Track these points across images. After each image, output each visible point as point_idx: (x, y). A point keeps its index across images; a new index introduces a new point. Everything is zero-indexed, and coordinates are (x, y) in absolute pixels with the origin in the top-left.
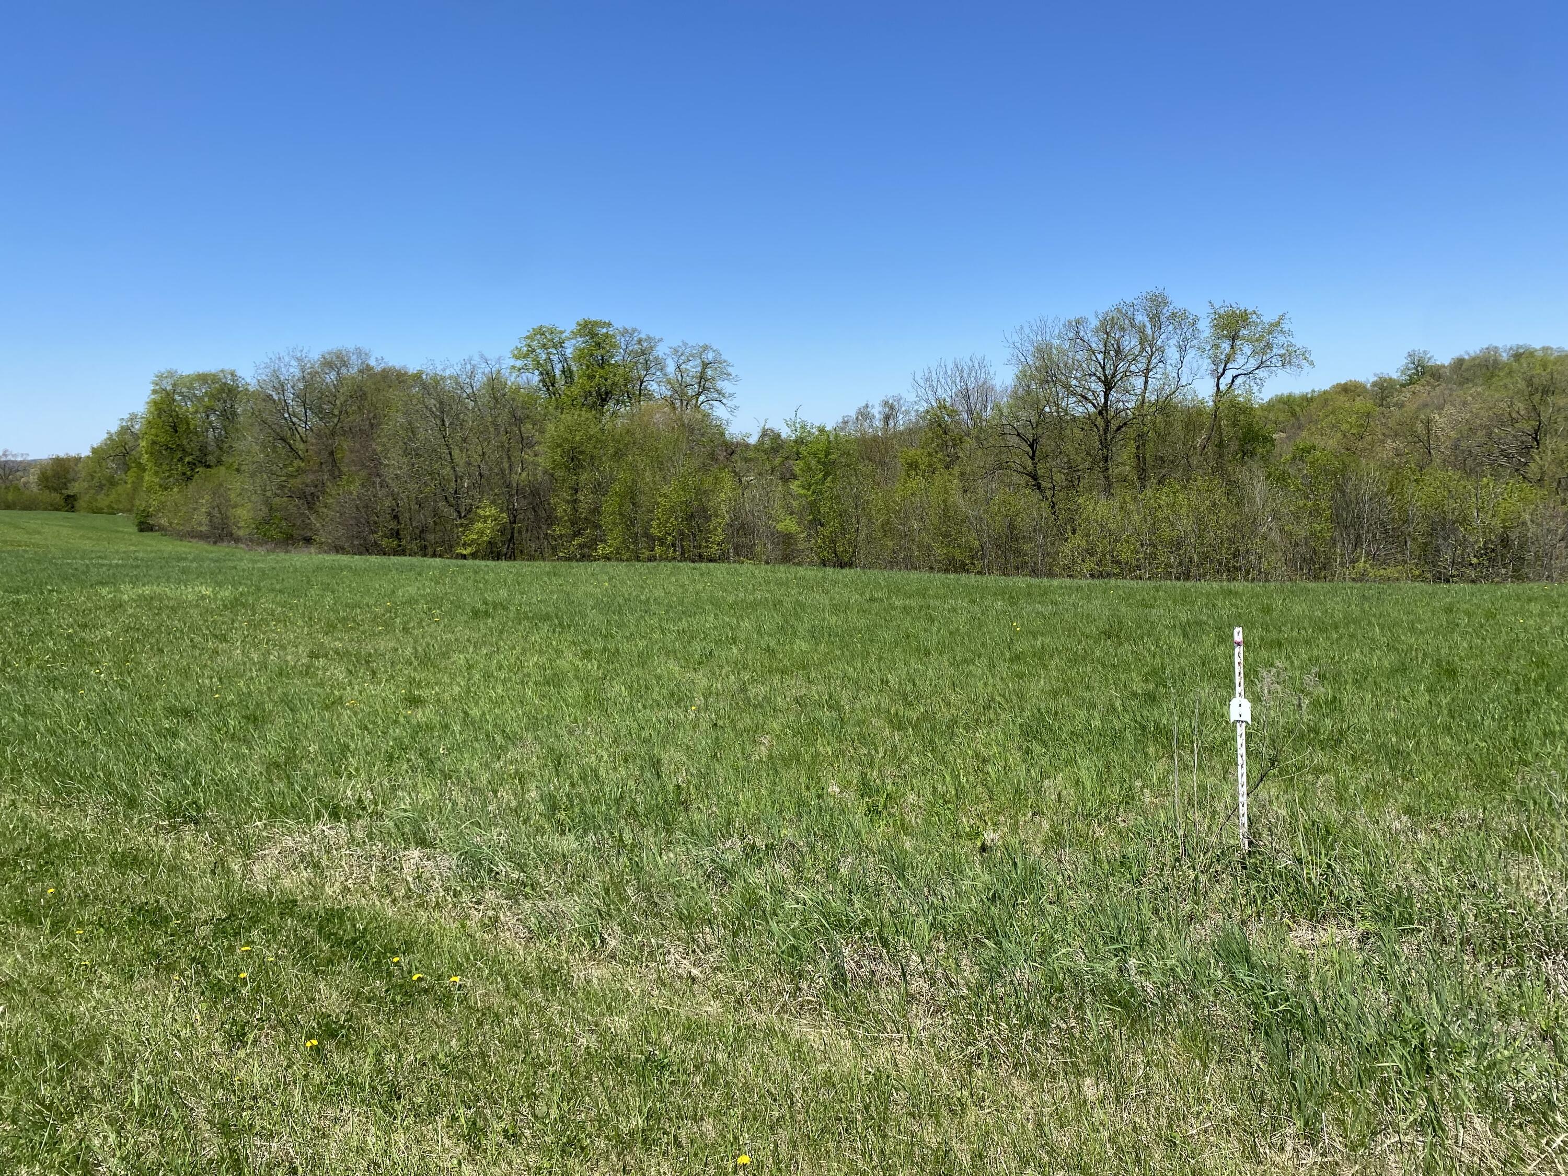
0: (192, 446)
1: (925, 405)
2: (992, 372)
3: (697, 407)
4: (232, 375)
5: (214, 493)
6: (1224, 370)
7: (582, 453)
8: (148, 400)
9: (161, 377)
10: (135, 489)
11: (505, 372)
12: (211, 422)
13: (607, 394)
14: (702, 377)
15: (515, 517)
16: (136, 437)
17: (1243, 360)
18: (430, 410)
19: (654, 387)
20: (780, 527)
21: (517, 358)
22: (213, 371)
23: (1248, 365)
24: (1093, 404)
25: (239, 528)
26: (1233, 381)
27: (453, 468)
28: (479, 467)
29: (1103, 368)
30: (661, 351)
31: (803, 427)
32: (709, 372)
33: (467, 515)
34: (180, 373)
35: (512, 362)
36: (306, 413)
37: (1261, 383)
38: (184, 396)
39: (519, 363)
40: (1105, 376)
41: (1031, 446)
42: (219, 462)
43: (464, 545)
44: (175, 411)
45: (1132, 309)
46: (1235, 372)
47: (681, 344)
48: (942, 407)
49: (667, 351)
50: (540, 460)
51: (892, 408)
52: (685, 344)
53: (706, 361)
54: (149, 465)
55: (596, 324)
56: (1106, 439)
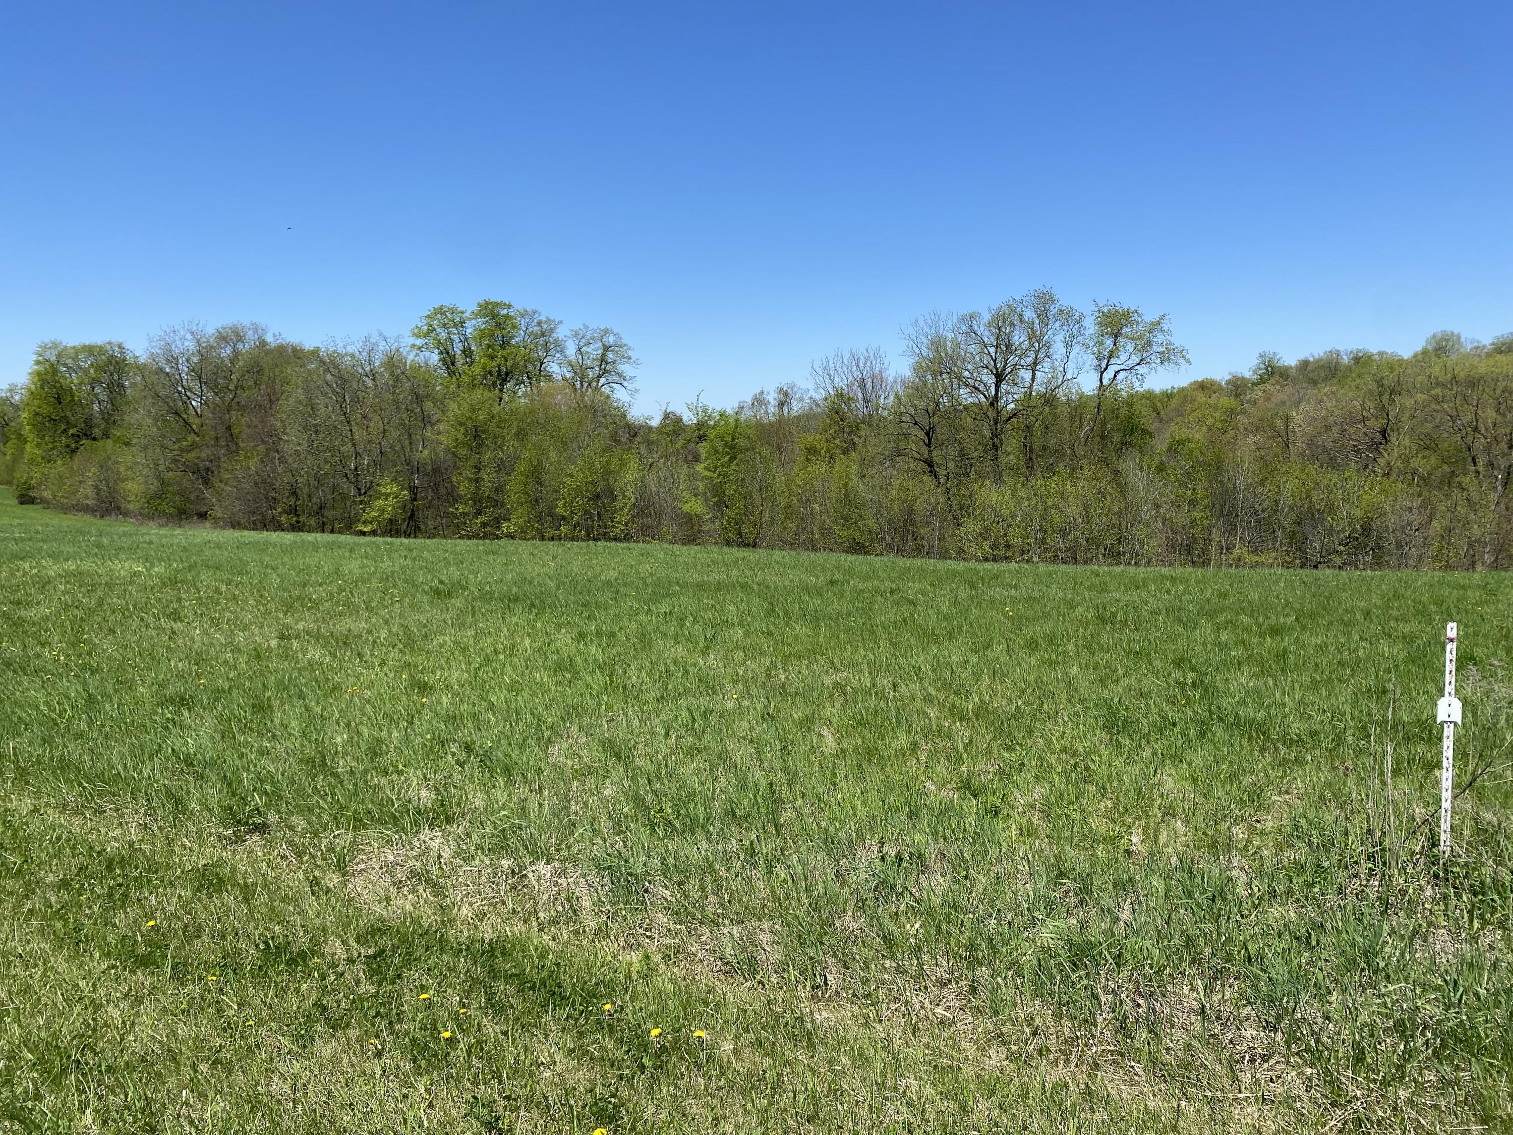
0: (77, 417)
1: (823, 392)
2: (886, 364)
3: (597, 389)
4: (120, 347)
5: (101, 467)
6: (1107, 366)
7: (484, 432)
8: (30, 371)
9: (45, 347)
10: (16, 460)
11: (404, 352)
12: (96, 395)
13: (507, 374)
14: (603, 360)
15: (416, 495)
16: (16, 408)
17: (1126, 356)
18: (330, 386)
19: (554, 368)
20: (686, 508)
21: (418, 336)
22: (100, 343)
23: (1130, 361)
24: (985, 395)
25: (129, 502)
26: (1115, 376)
27: (354, 445)
28: (380, 443)
29: (995, 361)
30: (561, 333)
31: (705, 411)
32: (610, 356)
33: (367, 493)
34: (64, 344)
35: (412, 340)
36: (201, 387)
37: (1142, 378)
38: (68, 368)
39: (419, 342)
40: (997, 369)
41: (927, 434)
42: (106, 435)
43: (364, 522)
44: (59, 382)
45: (1021, 305)
46: (1118, 368)
47: (582, 327)
48: (840, 395)
49: (569, 333)
50: (442, 438)
51: (786, 394)
52: (586, 327)
53: (607, 344)
54: (31, 437)
55: (497, 304)
56: (996, 429)
